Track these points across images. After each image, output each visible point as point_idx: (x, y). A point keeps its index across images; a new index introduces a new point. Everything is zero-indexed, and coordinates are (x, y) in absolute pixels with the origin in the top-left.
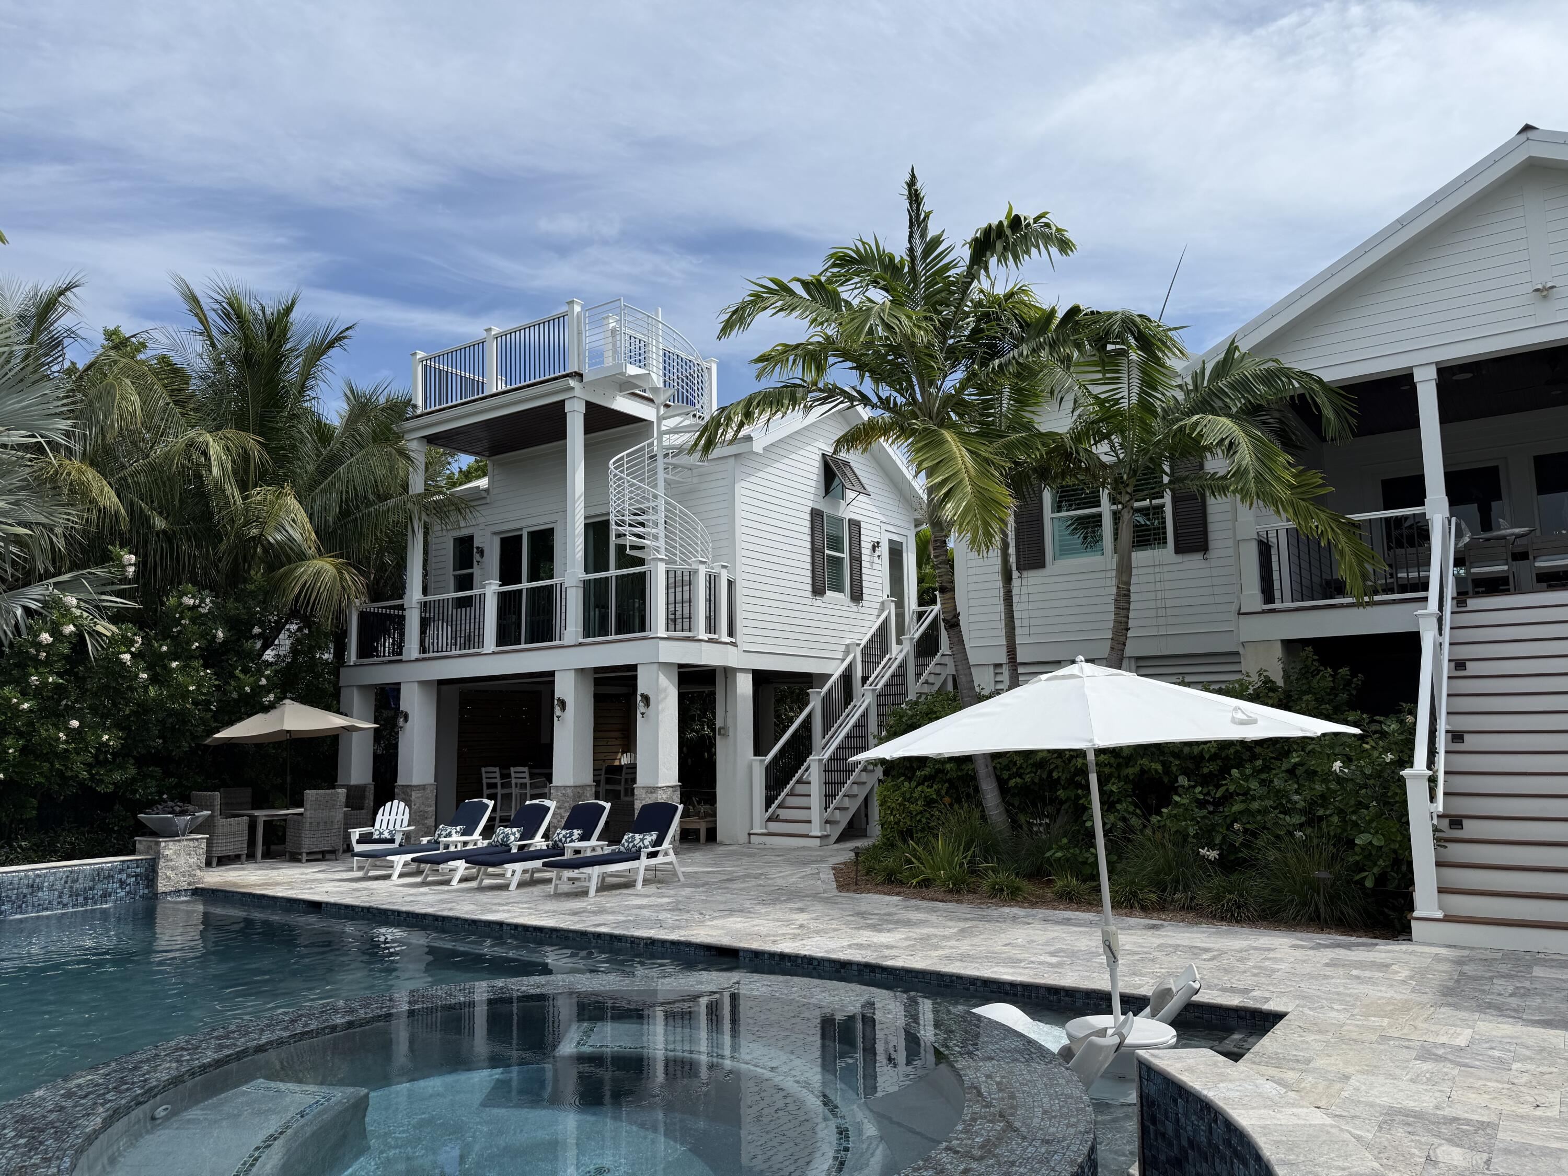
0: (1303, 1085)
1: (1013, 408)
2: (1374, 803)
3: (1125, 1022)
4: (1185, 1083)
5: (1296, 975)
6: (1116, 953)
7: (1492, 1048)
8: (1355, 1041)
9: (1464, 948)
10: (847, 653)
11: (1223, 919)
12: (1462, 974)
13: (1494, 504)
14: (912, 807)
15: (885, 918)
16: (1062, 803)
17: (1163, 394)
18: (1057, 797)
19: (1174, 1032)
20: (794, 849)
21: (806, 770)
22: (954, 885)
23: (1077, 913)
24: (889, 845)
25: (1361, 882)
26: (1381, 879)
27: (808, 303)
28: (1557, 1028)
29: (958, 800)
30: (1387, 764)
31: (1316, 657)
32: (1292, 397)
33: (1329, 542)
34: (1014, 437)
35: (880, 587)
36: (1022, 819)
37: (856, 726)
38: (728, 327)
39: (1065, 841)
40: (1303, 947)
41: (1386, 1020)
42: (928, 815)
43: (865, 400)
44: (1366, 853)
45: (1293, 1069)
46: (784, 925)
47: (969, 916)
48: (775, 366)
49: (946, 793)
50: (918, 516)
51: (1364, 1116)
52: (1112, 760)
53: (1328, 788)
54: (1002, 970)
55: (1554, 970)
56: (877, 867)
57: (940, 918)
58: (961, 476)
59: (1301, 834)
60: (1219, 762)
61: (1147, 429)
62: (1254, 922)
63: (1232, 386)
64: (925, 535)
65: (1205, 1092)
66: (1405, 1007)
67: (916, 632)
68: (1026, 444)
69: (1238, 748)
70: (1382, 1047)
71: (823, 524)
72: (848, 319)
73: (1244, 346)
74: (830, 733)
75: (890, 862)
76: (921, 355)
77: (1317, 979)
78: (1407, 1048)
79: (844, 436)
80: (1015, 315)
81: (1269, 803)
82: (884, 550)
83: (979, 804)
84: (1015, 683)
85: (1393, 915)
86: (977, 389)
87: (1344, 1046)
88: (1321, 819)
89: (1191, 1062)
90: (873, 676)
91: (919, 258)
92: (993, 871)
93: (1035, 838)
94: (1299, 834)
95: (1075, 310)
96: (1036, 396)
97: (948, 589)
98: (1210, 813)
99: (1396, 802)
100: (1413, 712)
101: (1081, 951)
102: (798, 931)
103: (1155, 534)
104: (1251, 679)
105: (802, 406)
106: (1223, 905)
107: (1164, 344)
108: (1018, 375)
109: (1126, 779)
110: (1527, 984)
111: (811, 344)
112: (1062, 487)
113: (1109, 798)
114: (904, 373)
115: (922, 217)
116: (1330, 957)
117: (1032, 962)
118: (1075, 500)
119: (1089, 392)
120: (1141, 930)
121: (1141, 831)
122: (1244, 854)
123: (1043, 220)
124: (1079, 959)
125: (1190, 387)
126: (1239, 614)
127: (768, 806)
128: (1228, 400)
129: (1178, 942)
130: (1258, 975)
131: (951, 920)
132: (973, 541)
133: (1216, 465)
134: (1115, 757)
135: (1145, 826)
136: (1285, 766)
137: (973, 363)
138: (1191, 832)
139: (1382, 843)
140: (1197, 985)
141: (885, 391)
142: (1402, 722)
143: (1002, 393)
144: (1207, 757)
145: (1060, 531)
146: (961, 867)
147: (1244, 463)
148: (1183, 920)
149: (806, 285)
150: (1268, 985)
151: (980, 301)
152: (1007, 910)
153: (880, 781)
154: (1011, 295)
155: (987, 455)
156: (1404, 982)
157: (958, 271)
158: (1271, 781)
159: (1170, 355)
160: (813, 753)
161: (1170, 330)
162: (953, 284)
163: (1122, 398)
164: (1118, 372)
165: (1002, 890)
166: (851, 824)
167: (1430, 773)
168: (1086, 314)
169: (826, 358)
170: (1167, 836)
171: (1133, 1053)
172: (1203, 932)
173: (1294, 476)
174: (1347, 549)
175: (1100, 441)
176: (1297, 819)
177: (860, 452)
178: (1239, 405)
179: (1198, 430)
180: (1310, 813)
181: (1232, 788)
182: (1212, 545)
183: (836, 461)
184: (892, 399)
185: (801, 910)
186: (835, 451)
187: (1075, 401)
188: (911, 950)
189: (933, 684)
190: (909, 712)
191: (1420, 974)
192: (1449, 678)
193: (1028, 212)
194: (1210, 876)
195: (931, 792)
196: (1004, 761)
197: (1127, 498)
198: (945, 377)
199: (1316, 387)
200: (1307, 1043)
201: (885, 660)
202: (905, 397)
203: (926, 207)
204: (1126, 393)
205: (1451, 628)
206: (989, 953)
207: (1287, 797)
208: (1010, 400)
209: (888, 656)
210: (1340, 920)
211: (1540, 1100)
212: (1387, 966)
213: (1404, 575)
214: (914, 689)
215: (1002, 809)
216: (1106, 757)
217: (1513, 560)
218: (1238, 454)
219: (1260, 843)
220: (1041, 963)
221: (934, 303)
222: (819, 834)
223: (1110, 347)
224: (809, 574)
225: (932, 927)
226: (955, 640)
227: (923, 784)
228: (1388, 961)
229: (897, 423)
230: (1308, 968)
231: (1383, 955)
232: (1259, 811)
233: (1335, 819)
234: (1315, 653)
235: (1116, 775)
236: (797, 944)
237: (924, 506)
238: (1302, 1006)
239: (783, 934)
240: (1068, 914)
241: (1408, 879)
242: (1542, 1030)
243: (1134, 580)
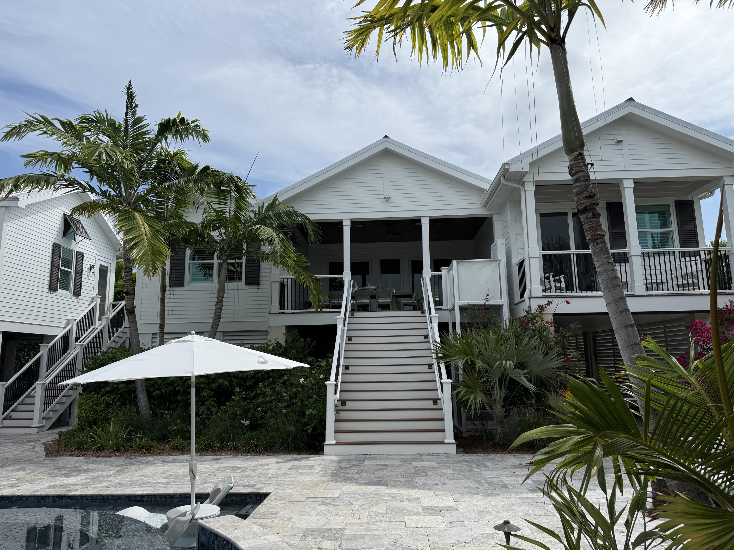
0: (273, 525)
1: (174, 207)
2: (315, 396)
3: (196, 507)
4: (219, 533)
5: (276, 475)
6: (195, 474)
7: (347, 497)
8: (296, 501)
9: (342, 455)
10: (68, 324)
11: (248, 453)
12: (340, 467)
13: (367, 276)
14: (97, 408)
15: (74, 469)
16: (179, 402)
17: (245, 214)
18: (177, 400)
19: (219, 509)
20: (20, 435)
21: (33, 390)
22: (117, 447)
23: (181, 456)
24: (81, 429)
25: (306, 431)
26: (314, 429)
27: (63, 133)
28: (370, 485)
29: (124, 404)
30: (321, 379)
31: (298, 334)
32: (297, 224)
33: (307, 286)
34: (172, 221)
35: (92, 289)
36: (158, 411)
37: (68, 365)
38: (8, 135)
39: (179, 421)
40: (280, 462)
41: (309, 490)
42: (106, 412)
43: (92, 190)
44: (309, 418)
45: (269, 518)
46: (6, 480)
47: (123, 463)
48: (38, 161)
49: (118, 400)
50: (118, 254)
51: (296, 534)
52: (206, 381)
53: (298, 390)
54: (137, 489)
55: (372, 461)
56: (72, 442)
57: (106, 466)
58: (142, 237)
59: (285, 411)
60: (254, 380)
61: (238, 229)
62: (262, 453)
63: (274, 215)
64: (122, 265)
65: (227, 536)
66: (317, 484)
67: (110, 314)
68: (178, 226)
69: (263, 373)
70: (306, 503)
71: (60, 252)
72: (86, 147)
73: (281, 199)
74: (51, 369)
75: (81, 439)
76: (127, 173)
77: (284, 476)
78: (316, 501)
79: (77, 207)
80: (178, 164)
81: (273, 398)
82: (97, 270)
83: (136, 405)
84: (162, 343)
85: (317, 444)
86: (157, 195)
87: (292, 504)
88: (293, 404)
89: (223, 522)
90: (83, 337)
91: (130, 125)
92: (139, 439)
93: (164, 420)
94: (284, 411)
95: (207, 168)
96: (186, 203)
97: (131, 293)
98: (248, 403)
99: (323, 395)
100: (332, 358)
101: (180, 475)
102: (16, 482)
103: (237, 275)
104: (271, 343)
105: (53, 186)
106: (249, 446)
107: (247, 191)
108: (177, 192)
109: (212, 390)
110: (362, 468)
111: (63, 154)
112: (195, 248)
113: (202, 399)
114: (116, 180)
115: (134, 105)
116: (291, 465)
117: (154, 483)
118: (202, 255)
119: (211, 206)
120: (210, 461)
121: (216, 414)
122: (260, 422)
123: (196, 123)
124: (178, 479)
125: (257, 213)
126: (270, 314)
127: (5, 411)
128: (272, 221)
129: (227, 465)
130: (260, 477)
131: (113, 466)
132: (146, 271)
133: (265, 248)
134: (208, 379)
135: (218, 412)
136: (282, 381)
137: (155, 182)
138: (239, 413)
139: (316, 413)
140: (232, 485)
141: (105, 187)
142: (328, 362)
143: (169, 199)
144: (249, 377)
145: (193, 269)
146: (122, 438)
147: (276, 249)
148: (230, 455)
149: (63, 123)
150: (264, 481)
151: (161, 153)
152: (144, 458)
153: (80, 394)
154: (176, 154)
155: (158, 228)
156: (318, 473)
157: (151, 137)
158: (275, 388)
159: (249, 196)
160: (39, 380)
161: (250, 186)
162: (147, 141)
163: (227, 212)
164: (225, 200)
165: (143, 448)
166: (59, 419)
167: (336, 382)
168: (212, 171)
169: (71, 163)
170: (227, 415)
171: (197, 522)
172: (239, 460)
173: (296, 257)
174: (313, 289)
175: (215, 230)
176: (284, 404)
177: (87, 216)
178: (276, 224)
179: (258, 232)
180: (290, 401)
181: (258, 392)
182: (261, 282)
183: (72, 219)
184: (108, 192)
185: (20, 470)
186: (72, 214)
187: (204, 210)
188: (87, 485)
189: (117, 342)
190: (102, 357)
191: (324, 469)
192: (346, 344)
193: (189, 118)
194: (245, 433)
195: (109, 400)
196: (152, 383)
197: (226, 258)
198: (139, 186)
199: (307, 221)
200: (277, 505)
201: (91, 329)
202: (116, 192)
203: (136, 101)
204: (228, 210)
205: (348, 324)
206: (131, 481)
207: (281, 395)
208: (173, 203)
209: (93, 327)
210: (297, 448)
211: (361, 515)
212: (313, 466)
213: (334, 301)
214: (106, 344)
215: (148, 407)
216: (203, 379)
217: (371, 298)
218: (274, 245)
219: (268, 416)
220: (158, 483)
221: (136, 149)
222: (37, 425)
223: (222, 188)
224: (48, 279)
225: (101, 471)
226: (131, 320)
227: (105, 395)
228: (314, 464)
229: (110, 205)
230: (281, 471)
231: (312, 462)
232: (269, 402)
233: (299, 404)
234: (298, 332)
235: (207, 388)
236: (14, 490)
237: (121, 249)
238: (277, 489)
239: (5, 485)
240: (176, 457)
241: (324, 428)
242: (365, 487)
243: (225, 295)
